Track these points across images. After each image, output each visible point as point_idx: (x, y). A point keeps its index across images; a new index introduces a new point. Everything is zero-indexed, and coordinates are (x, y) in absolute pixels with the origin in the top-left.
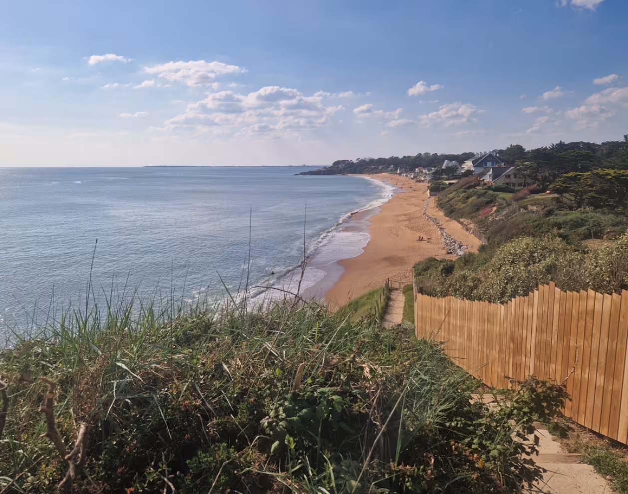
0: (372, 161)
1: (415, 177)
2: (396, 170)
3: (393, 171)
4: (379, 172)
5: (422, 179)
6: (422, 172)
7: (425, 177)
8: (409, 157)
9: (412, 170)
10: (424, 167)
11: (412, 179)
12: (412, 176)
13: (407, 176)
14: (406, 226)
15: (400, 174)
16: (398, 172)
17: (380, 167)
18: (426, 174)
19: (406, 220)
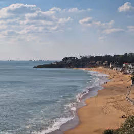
0: (91, 58)
1: (122, 70)
2: (109, 65)
3: (107, 66)
4: (96, 67)
5: (128, 72)
6: (128, 67)
7: (129, 70)
8: (118, 55)
9: (121, 65)
10: (129, 63)
11: (120, 71)
12: (121, 70)
13: (117, 69)
14: (113, 106)
15: (112, 68)
16: (111, 66)
17: (98, 63)
18: (131, 68)
19: (113, 102)
